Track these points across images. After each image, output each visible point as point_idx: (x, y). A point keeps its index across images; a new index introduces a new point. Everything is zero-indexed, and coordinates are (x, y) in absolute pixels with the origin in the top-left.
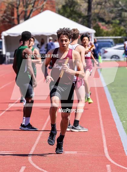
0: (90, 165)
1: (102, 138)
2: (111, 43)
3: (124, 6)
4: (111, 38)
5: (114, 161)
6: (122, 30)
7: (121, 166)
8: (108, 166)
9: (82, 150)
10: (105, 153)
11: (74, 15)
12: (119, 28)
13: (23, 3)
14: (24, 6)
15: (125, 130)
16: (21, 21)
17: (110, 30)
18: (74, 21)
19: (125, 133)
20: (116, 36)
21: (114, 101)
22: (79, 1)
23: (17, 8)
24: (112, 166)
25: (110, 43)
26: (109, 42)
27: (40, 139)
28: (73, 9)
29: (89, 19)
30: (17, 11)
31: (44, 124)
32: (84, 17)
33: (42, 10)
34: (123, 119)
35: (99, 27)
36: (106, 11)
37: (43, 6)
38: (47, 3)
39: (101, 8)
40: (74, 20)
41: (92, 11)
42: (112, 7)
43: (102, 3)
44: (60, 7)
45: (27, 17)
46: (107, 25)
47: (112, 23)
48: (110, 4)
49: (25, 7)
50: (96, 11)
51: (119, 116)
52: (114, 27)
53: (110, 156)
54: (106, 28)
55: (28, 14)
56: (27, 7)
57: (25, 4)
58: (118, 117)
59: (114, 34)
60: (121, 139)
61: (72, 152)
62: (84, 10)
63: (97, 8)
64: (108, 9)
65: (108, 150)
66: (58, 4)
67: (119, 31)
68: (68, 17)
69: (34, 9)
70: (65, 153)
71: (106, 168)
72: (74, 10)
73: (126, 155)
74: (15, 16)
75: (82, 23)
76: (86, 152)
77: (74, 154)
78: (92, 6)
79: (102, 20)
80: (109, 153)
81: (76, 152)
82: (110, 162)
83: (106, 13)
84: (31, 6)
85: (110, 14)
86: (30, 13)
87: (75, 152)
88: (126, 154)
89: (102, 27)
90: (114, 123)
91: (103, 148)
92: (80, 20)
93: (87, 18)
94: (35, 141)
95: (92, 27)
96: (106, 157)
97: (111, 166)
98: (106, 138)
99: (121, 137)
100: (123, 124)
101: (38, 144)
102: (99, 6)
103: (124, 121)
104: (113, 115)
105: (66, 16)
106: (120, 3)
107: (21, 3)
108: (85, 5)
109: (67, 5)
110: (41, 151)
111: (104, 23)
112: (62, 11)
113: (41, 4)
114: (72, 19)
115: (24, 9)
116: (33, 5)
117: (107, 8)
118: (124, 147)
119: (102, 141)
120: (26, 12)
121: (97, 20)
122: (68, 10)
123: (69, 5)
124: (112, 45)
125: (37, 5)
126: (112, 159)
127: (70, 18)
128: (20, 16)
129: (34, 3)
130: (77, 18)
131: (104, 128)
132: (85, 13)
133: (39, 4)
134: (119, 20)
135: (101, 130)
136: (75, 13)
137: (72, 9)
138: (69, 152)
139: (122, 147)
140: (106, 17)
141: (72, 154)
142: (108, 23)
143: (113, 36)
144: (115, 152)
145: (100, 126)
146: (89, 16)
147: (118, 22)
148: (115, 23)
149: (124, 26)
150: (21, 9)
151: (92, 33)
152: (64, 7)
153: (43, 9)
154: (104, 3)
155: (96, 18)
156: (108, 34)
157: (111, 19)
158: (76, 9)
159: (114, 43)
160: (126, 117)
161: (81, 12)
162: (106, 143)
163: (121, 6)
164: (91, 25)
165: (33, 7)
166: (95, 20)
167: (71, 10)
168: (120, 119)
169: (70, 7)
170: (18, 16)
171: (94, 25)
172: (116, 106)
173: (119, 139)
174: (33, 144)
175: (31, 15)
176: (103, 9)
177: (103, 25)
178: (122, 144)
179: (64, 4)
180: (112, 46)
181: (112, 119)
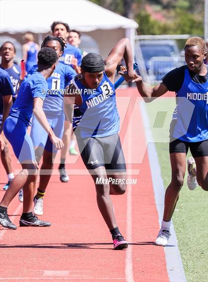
2: (172, 47)
4: (170, 39)
9: (80, 269)
17: (170, 23)
20: (182, 34)
21: (162, 168)
25: (167, 49)
26: (168, 46)
35: (147, 16)
46: (164, 12)
47: (174, 7)
52: (178, 15)
54: (164, 16)
61: (60, 272)
65: (134, 268)
70: (44, 275)
73: (168, 278)
76: (88, 271)
77: (64, 277)
80: (134, 274)
81: (67, 271)
87: (64, 272)
89: (153, 18)
91: (124, 264)
95: (131, 15)
111: (158, 8)
118: (167, 262)
124: (173, 51)
131: (133, 222)
135: (126, 227)
138: (53, 272)
139: (163, 263)
141: (59, 277)
142: (167, 7)
143: (177, 34)
144: (147, 272)
145: (126, 219)
147: (186, 4)
148: (182, 8)
151: (130, 29)
156: (165, 30)
159: (176, 48)
177: (156, 12)
180: (172, 53)
181: (152, 204)
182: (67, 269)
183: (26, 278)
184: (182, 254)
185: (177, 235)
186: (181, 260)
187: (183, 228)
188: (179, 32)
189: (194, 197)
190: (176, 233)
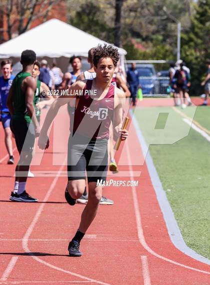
0: (116, 256)
1: (135, 214)
2: (151, 69)
3: (171, 14)
4: (150, 63)
5: (153, 250)
6: (167, 51)
7: (163, 258)
8: (144, 258)
9: (105, 233)
10: (139, 237)
11: (93, 28)
12: (163, 47)
13: (17, 8)
14: (18, 13)
15: (170, 203)
16: (13, 35)
17: (148, 51)
18: (94, 36)
19: (170, 207)
20: (157, 60)
21: (154, 159)
22: (102, 6)
23: (8, 15)
24: (150, 256)
25: (148, 70)
26: (147, 68)
27: (40, 215)
28: (93, 17)
29: (117, 32)
30: (8, 21)
31: (47, 192)
32: (110, 30)
33: (45, 20)
34: (167, 187)
35: (132, 46)
36: (143, 20)
37: (48, 11)
38: (53, 9)
39: (135, 17)
40: (93, 33)
41: (122, 21)
42: (153, 15)
43: (137, 8)
44: (73, 14)
45: (22, 28)
46: (144, 43)
47: (152, 40)
48: (149, 10)
49: (20, 14)
50: (128, 21)
51: (161, 181)
52: (155, 45)
53: (147, 242)
54: (143, 46)
55: (24, 25)
56: (22, 14)
57: (19, 9)
58: (160, 184)
59: (154, 56)
60: (164, 216)
61: (90, 235)
62: (110, 20)
63: (129, 16)
64: (146, 18)
65: (144, 234)
66: (69, 10)
67: (162, 51)
68: (85, 30)
69: (34, 18)
71: (140, 261)
72: (95, 19)
73: (171, 241)
74: (5, 28)
75: (106, 40)
76: (111, 235)
77: (92, 239)
78: (122, 13)
79: (137, 35)
80: (145, 238)
81: (95, 235)
82: (147, 251)
83: (144, 24)
84: (28, 12)
85: (149, 26)
86: (28, 23)
87: (93, 235)
88: (172, 239)
89: (136, 46)
90: (154, 192)
91: (137, 230)
92: (104, 34)
93: (114, 32)
94: (33, 217)
95: (121, 46)
96: (140, 244)
97: (148, 257)
98: (141, 215)
99: (164, 213)
100: (167, 193)
101: (38, 222)
102: (132, 14)
103: (169, 189)
104: (152, 180)
105: (82, 27)
106: (165, 8)
107: (14, 8)
108: (111, 12)
109: (84, 10)
110: (42, 233)
111: (139, 40)
112: (75, 21)
113: (44, 9)
114: (91, 33)
115: (19, 17)
116: (31, 10)
117: (144, 17)
118: (168, 229)
119: (135, 219)
120: (21, 21)
121: (130, 35)
122: (86, 19)
123: (87, 11)
124: (152, 72)
125: (39, 12)
126: (150, 247)
127: (89, 32)
128: (13, 28)
129: (34, 8)
130: (99, 31)
131: (138, 199)
132: (111, 24)
133: (41, 10)
134: (163, 35)
135: (133, 202)
136: (96, 23)
137: (91, 17)
139: (165, 229)
140: (142, 31)
141: (89, 239)
142: (146, 39)
143: (153, 60)
144: (155, 236)
145: (132, 197)
146: (116, 29)
147: (161, 38)
148: (157, 40)
149: (171, 44)
150: (13, 17)
151: (121, 55)
152: (79, 14)
153: (47, 18)
154: (139, 10)
155: (127, 31)
156: (145, 56)
157: (150, 34)
158: (98, 17)
159: (154, 70)
160: (171, 183)
161: (105, 22)
162: (142, 222)
163: (165, 13)
164: (120, 42)
165: (32, 13)
166: (126, 34)
167: (89, 19)
168: (163, 186)
169: (89, 14)
170: (9, 27)
171: (125, 43)
172: (157, 166)
173: (161, 216)
174: (30, 223)
175: (29, 26)
176: (139, 18)
177: (138, 43)
178: (165, 224)
179: (79, 9)
181: (150, 186)
182: (95, 233)
183: (66, 240)
184: (178, 223)
185: (172, 209)
186: (178, 227)
187: (176, 203)
188: (155, 58)
189: (180, 180)
190: (171, 207)
